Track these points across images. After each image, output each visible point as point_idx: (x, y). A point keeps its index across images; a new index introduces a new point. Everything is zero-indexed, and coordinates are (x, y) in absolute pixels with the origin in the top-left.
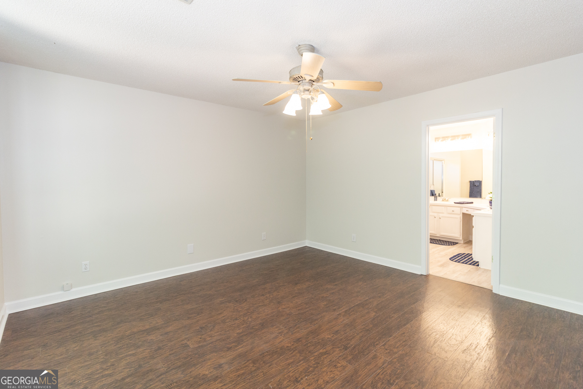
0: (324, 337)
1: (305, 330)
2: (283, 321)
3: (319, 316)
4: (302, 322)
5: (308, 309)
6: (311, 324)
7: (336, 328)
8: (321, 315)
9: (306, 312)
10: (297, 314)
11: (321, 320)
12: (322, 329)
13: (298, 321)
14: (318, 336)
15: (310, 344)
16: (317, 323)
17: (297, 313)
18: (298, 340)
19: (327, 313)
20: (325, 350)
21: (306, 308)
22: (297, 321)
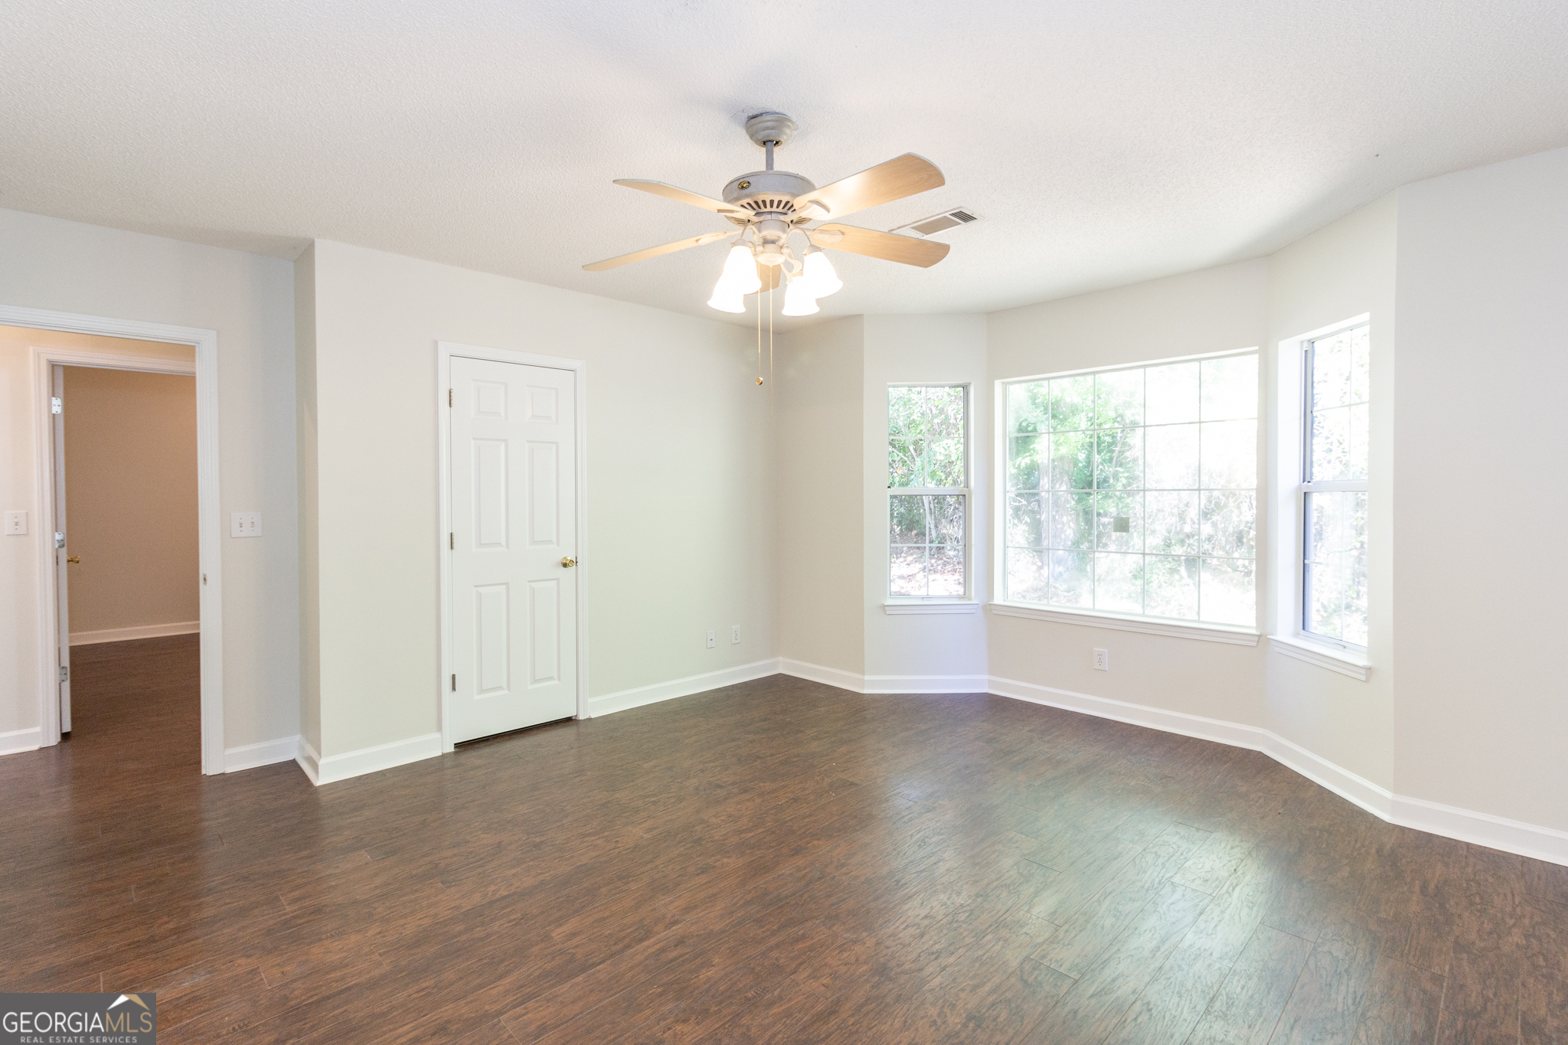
0: (737, 859)
1: (783, 875)
2: (845, 897)
3: (740, 915)
4: (791, 896)
5: (773, 941)
6: (766, 889)
7: (703, 879)
8: (730, 920)
9: (779, 929)
10: (807, 921)
11: (736, 904)
12: (739, 877)
13: (801, 896)
14: (752, 861)
15: (772, 845)
16: (750, 892)
17: (809, 924)
18: (797, 852)
19: (711, 927)
20: (743, 835)
21: (777, 946)
22: (806, 896)
